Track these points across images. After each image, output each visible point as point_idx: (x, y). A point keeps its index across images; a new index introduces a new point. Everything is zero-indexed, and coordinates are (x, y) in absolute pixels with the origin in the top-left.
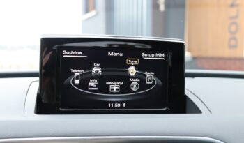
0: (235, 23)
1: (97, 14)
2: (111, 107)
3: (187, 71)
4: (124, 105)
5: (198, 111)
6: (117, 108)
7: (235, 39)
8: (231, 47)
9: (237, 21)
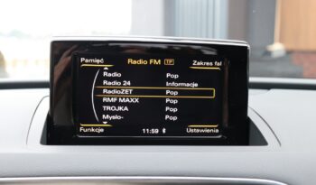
2: (146, 134)
3: (252, 80)
4: (164, 131)
5: (263, 142)
6: (155, 134)
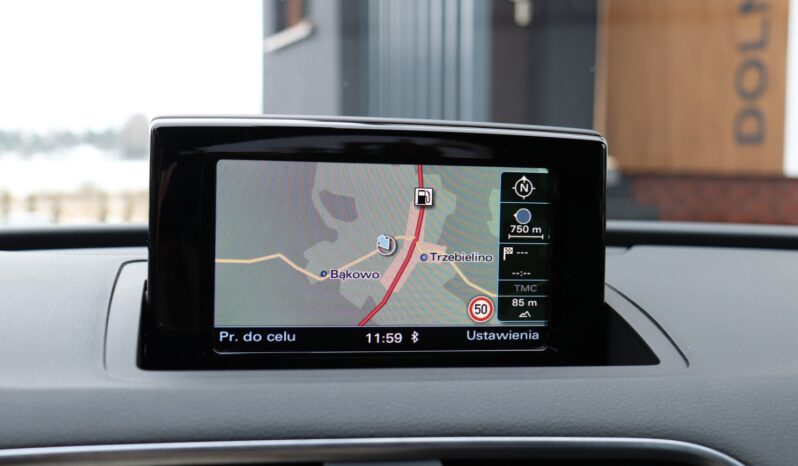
0: (757, 65)
1: (313, 34)
2: (374, 344)
3: (611, 225)
4: (415, 337)
7: (755, 113)
8: (743, 139)
9: (764, 56)
